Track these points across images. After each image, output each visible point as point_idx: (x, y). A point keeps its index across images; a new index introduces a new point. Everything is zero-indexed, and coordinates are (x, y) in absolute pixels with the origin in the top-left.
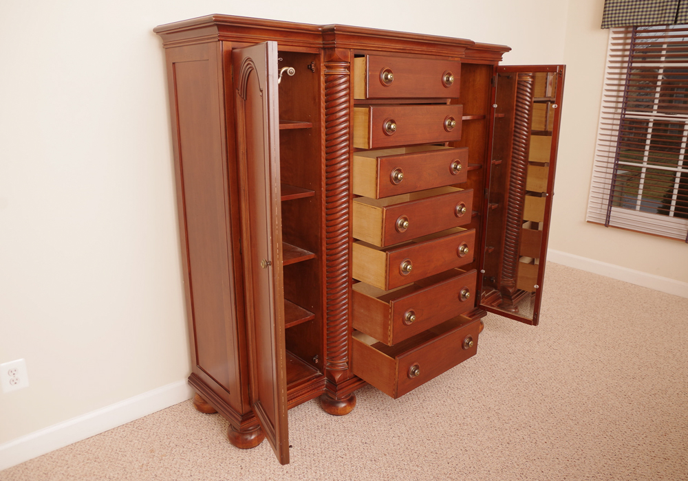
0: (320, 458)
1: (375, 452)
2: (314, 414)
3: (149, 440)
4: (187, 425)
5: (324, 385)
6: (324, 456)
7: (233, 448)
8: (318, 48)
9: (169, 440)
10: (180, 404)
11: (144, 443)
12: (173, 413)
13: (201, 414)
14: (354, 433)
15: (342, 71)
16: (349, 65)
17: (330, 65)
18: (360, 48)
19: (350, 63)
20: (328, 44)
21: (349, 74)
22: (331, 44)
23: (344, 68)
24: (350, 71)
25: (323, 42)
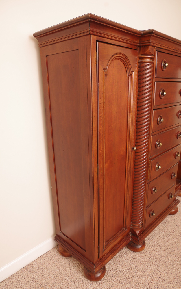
0: (140, 284)
1: (167, 277)
2: (125, 252)
3: (39, 280)
4: (58, 266)
5: (130, 237)
6: (141, 282)
7: (89, 281)
8: (137, 46)
9: (50, 279)
10: (50, 251)
11: (37, 283)
12: (48, 258)
13: (63, 258)
14: (151, 264)
15: (148, 60)
16: (153, 57)
17: (142, 57)
18: (159, 46)
19: (154, 56)
20: (144, 43)
21: (153, 62)
22: (146, 43)
23: (151, 59)
24: (154, 61)
25: (140, 42)
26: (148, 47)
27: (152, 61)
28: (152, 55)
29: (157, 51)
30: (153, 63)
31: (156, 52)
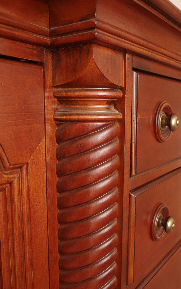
8: (39, 44)
16: (119, 94)
17: (69, 94)
18: (144, 52)
19: (123, 89)
20: (69, 33)
21: (120, 117)
22: (78, 31)
23: (109, 103)
24: (123, 111)
25: (53, 28)
26: (89, 52)
27: (115, 113)
28: (112, 87)
29: (134, 69)
30: (122, 122)
31: (132, 75)
